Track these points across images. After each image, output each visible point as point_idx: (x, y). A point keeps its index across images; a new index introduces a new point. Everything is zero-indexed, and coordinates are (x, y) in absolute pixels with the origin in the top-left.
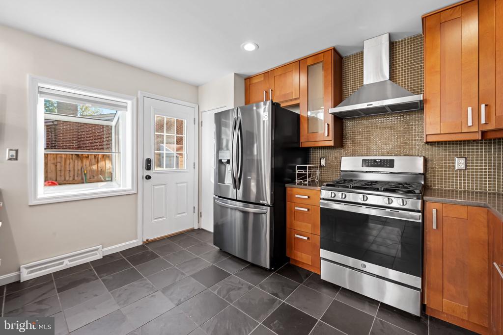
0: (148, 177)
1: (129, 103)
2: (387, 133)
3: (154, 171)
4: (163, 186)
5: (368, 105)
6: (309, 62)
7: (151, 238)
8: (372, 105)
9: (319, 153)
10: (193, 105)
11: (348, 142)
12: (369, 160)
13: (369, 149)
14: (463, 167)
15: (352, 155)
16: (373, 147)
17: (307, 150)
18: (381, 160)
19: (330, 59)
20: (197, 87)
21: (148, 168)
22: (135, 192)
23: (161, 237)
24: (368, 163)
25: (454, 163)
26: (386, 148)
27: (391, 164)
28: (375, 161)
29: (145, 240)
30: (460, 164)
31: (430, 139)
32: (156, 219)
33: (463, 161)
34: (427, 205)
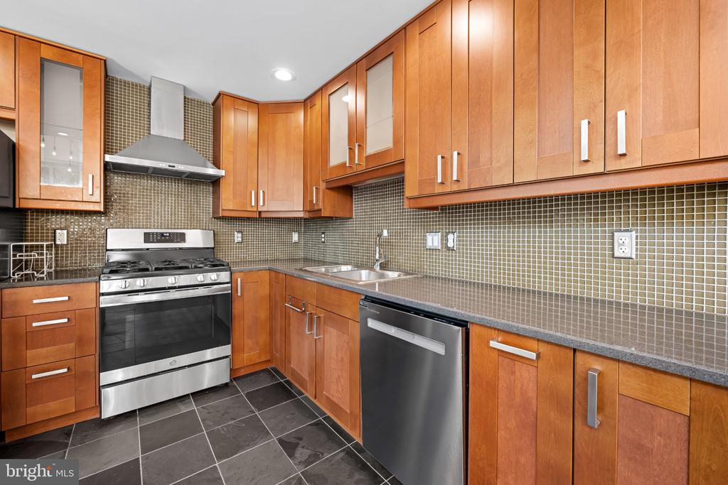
5: (170, 166)
6: (47, 54)
8: (174, 167)
12: (153, 233)
14: (240, 239)
18: (170, 233)
19: (98, 73)
24: (153, 237)
25: (234, 237)
27: (182, 237)
28: (162, 234)
33: (240, 235)
34: (233, 275)
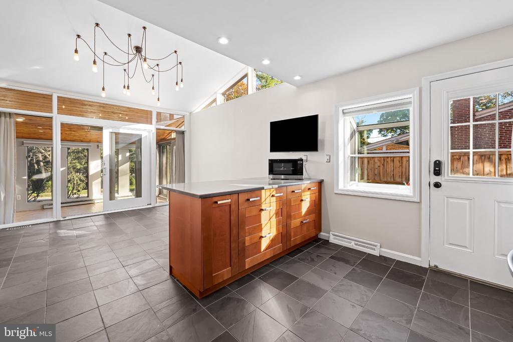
0: (437, 185)
3: (446, 178)
4: (467, 202)
7: (443, 266)
21: (437, 172)
22: (417, 199)
23: (460, 275)
29: (432, 264)
32: (451, 244)
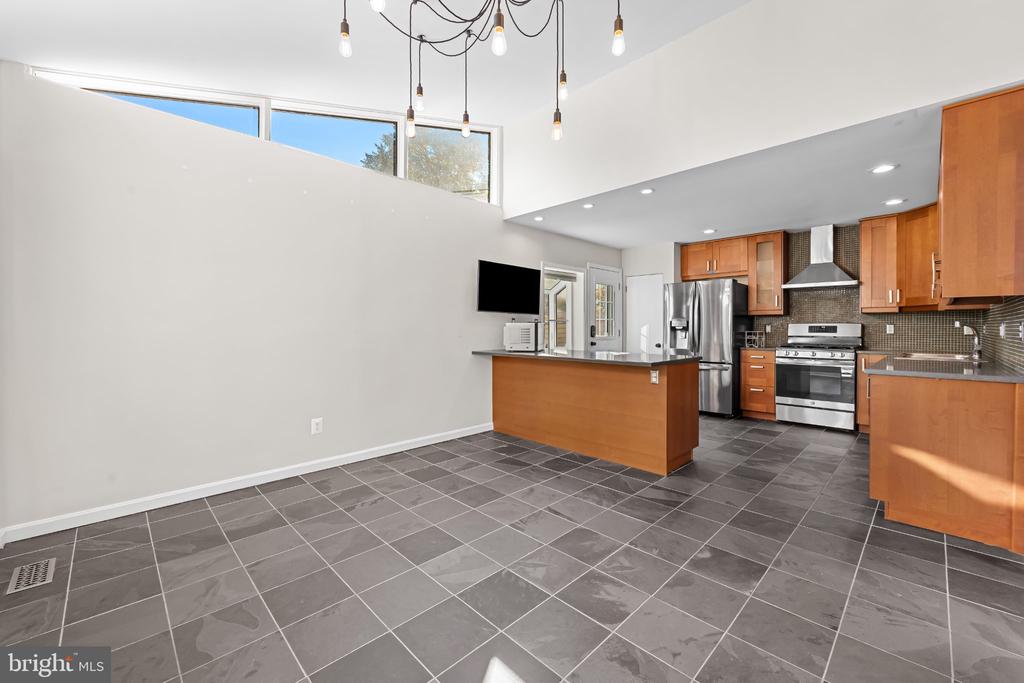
0: (593, 344)
1: (580, 275)
2: (831, 304)
6: (759, 240)
9: (765, 321)
10: (617, 270)
11: (794, 311)
12: (815, 326)
13: (814, 317)
15: (798, 322)
16: (819, 316)
17: (752, 318)
18: (824, 326)
19: (780, 240)
20: (620, 251)
21: (592, 335)
24: (814, 329)
25: (886, 329)
26: (830, 316)
27: (834, 329)
28: (821, 327)
30: (890, 329)
31: (864, 311)
33: (892, 327)
34: (859, 356)
